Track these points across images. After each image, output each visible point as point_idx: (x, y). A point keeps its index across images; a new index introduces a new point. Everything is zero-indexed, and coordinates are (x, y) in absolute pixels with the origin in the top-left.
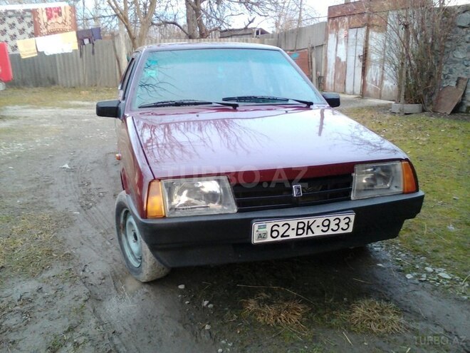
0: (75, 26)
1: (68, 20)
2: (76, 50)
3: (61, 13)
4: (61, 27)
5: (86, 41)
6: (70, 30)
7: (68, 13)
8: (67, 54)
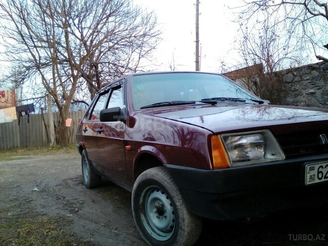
0: (14, 103)
1: (9, 100)
2: (14, 120)
3: (4, 95)
4: (4, 104)
5: (23, 113)
6: (11, 106)
7: (10, 94)
8: (8, 123)
